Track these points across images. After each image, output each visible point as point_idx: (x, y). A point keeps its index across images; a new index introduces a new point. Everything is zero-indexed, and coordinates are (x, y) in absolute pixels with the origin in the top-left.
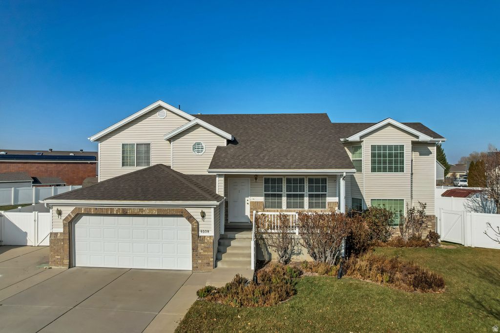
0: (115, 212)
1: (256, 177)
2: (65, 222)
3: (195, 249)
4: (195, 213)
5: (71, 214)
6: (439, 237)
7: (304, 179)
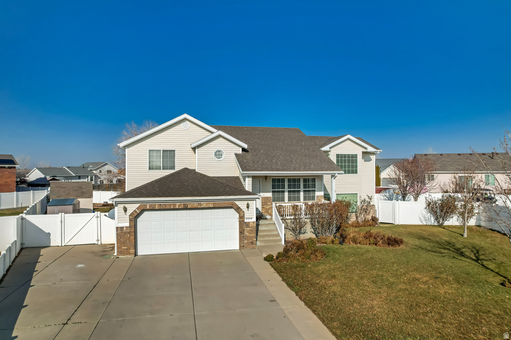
0: (177, 207)
1: (266, 177)
2: (131, 217)
3: (241, 232)
4: (242, 205)
5: (136, 210)
6: (377, 220)
7: (300, 179)
